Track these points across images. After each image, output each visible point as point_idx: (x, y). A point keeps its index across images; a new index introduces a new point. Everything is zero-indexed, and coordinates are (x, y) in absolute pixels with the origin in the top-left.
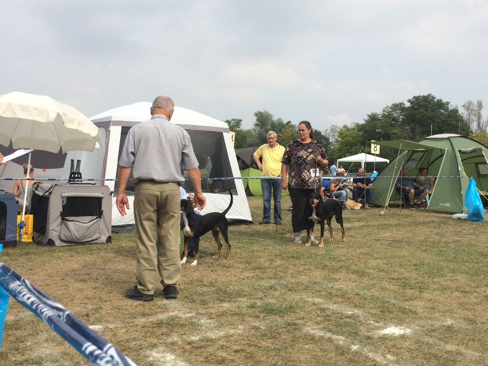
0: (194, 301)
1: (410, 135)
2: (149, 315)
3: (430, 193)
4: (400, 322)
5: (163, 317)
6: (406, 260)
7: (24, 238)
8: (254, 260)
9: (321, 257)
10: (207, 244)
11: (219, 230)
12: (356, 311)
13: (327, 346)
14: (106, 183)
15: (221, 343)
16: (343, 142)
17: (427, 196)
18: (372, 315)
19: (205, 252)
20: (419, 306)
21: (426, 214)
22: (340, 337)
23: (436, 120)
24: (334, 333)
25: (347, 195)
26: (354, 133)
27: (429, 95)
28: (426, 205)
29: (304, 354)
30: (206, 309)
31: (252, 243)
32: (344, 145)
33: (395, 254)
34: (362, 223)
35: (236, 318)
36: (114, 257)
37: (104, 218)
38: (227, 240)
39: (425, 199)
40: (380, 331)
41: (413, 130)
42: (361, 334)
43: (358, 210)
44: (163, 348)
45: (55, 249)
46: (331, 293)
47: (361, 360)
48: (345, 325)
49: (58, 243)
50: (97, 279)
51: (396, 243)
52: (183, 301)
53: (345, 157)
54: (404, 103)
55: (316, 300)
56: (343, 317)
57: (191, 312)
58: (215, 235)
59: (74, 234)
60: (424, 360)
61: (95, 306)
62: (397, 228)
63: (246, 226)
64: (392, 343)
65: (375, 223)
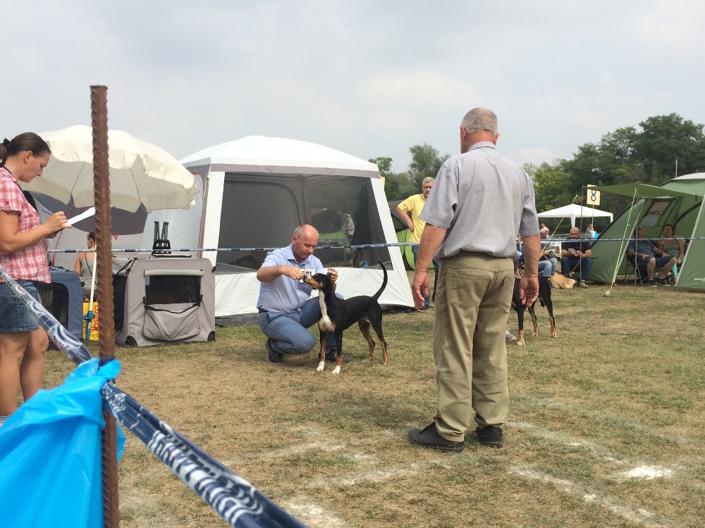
0: (342, 427)
1: (644, 176)
2: (278, 447)
3: (679, 262)
4: (654, 459)
5: (299, 450)
6: (652, 364)
7: (93, 336)
8: (424, 366)
9: (522, 360)
10: (353, 342)
11: (368, 321)
12: (585, 442)
13: (548, 496)
14: (205, 255)
15: (388, 489)
16: (541, 189)
17: (675, 268)
18: (611, 447)
19: (351, 354)
20: (680, 433)
21: (674, 294)
22: (566, 482)
23: (683, 152)
24: (555, 476)
25: (553, 267)
26: (559, 175)
27: (672, 115)
28: (673, 281)
29: (513, 507)
30: (360, 438)
31: (417, 340)
32: (544, 192)
33: (634, 355)
34: (580, 309)
35: (405, 452)
36: (221, 362)
37: (204, 306)
38: (381, 336)
39: (671, 271)
40: (625, 473)
41: (648, 168)
42: (596, 476)
43: (570, 289)
44: (304, 497)
45: (137, 351)
46: (543, 415)
47: (601, 516)
48: (571, 463)
49: (140, 342)
50: (200, 394)
51: (632, 338)
52: (326, 426)
53: (546, 210)
54: (634, 127)
55: (523, 425)
56: (566, 451)
57: (339, 444)
58: (364, 329)
59: (163, 329)
60: (698, 518)
61: (201, 434)
62: (632, 316)
63: (406, 315)
64: (645, 490)
65: (599, 309)
